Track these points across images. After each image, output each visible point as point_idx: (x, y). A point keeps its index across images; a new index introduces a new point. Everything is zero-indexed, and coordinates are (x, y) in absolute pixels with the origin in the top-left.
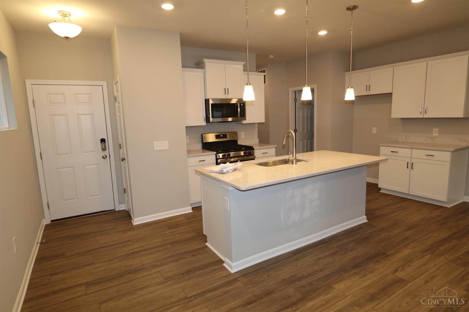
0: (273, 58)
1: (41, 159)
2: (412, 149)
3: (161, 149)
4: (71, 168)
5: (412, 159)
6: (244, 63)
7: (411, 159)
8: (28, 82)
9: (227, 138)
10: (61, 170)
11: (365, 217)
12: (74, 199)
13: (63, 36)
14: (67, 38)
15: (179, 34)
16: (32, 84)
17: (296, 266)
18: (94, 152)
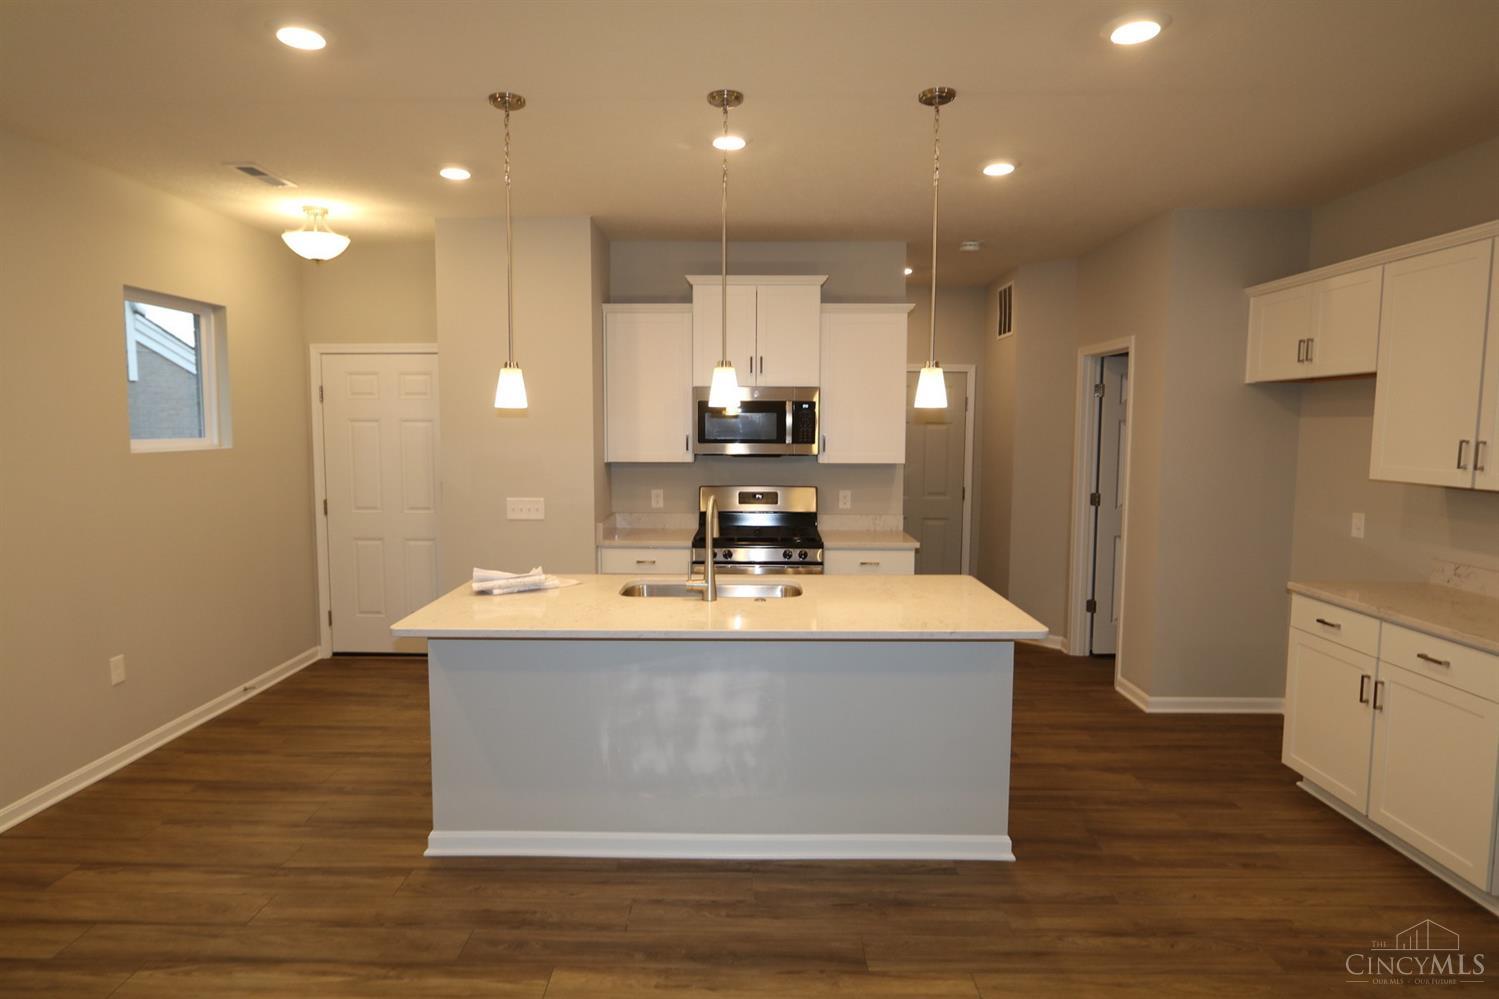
0: (974, 252)
1: (326, 513)
2: (1382, 619)
3: (523, 516)
4: (378, 542)
5: (1380, 663)
6: (822, 279)
7: (1378, 664)
8: (314, 350)
9: (776, 503)
10: (360, 543)
11: (1007, 840)
12: (378, 612)
13: (310, 258)
14: (317, 260)
15: (589, 221)
16: (322, 354)
17: (572, 894)
18: (428, 508)
